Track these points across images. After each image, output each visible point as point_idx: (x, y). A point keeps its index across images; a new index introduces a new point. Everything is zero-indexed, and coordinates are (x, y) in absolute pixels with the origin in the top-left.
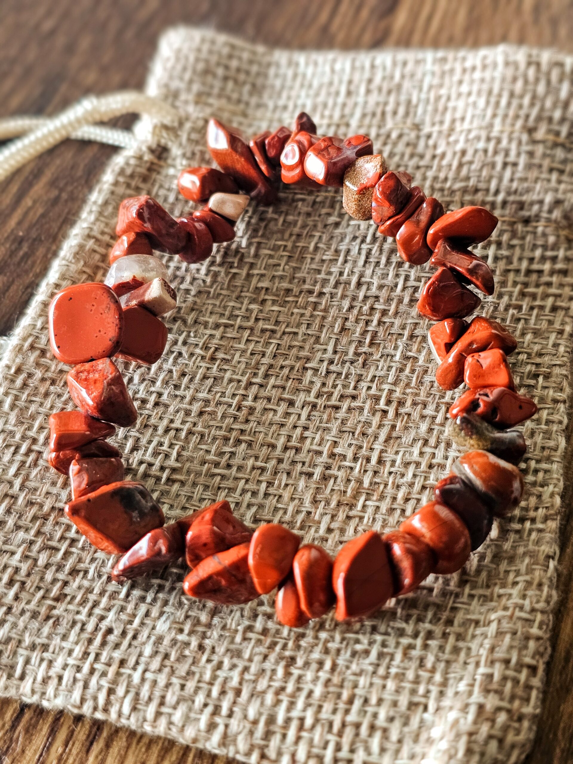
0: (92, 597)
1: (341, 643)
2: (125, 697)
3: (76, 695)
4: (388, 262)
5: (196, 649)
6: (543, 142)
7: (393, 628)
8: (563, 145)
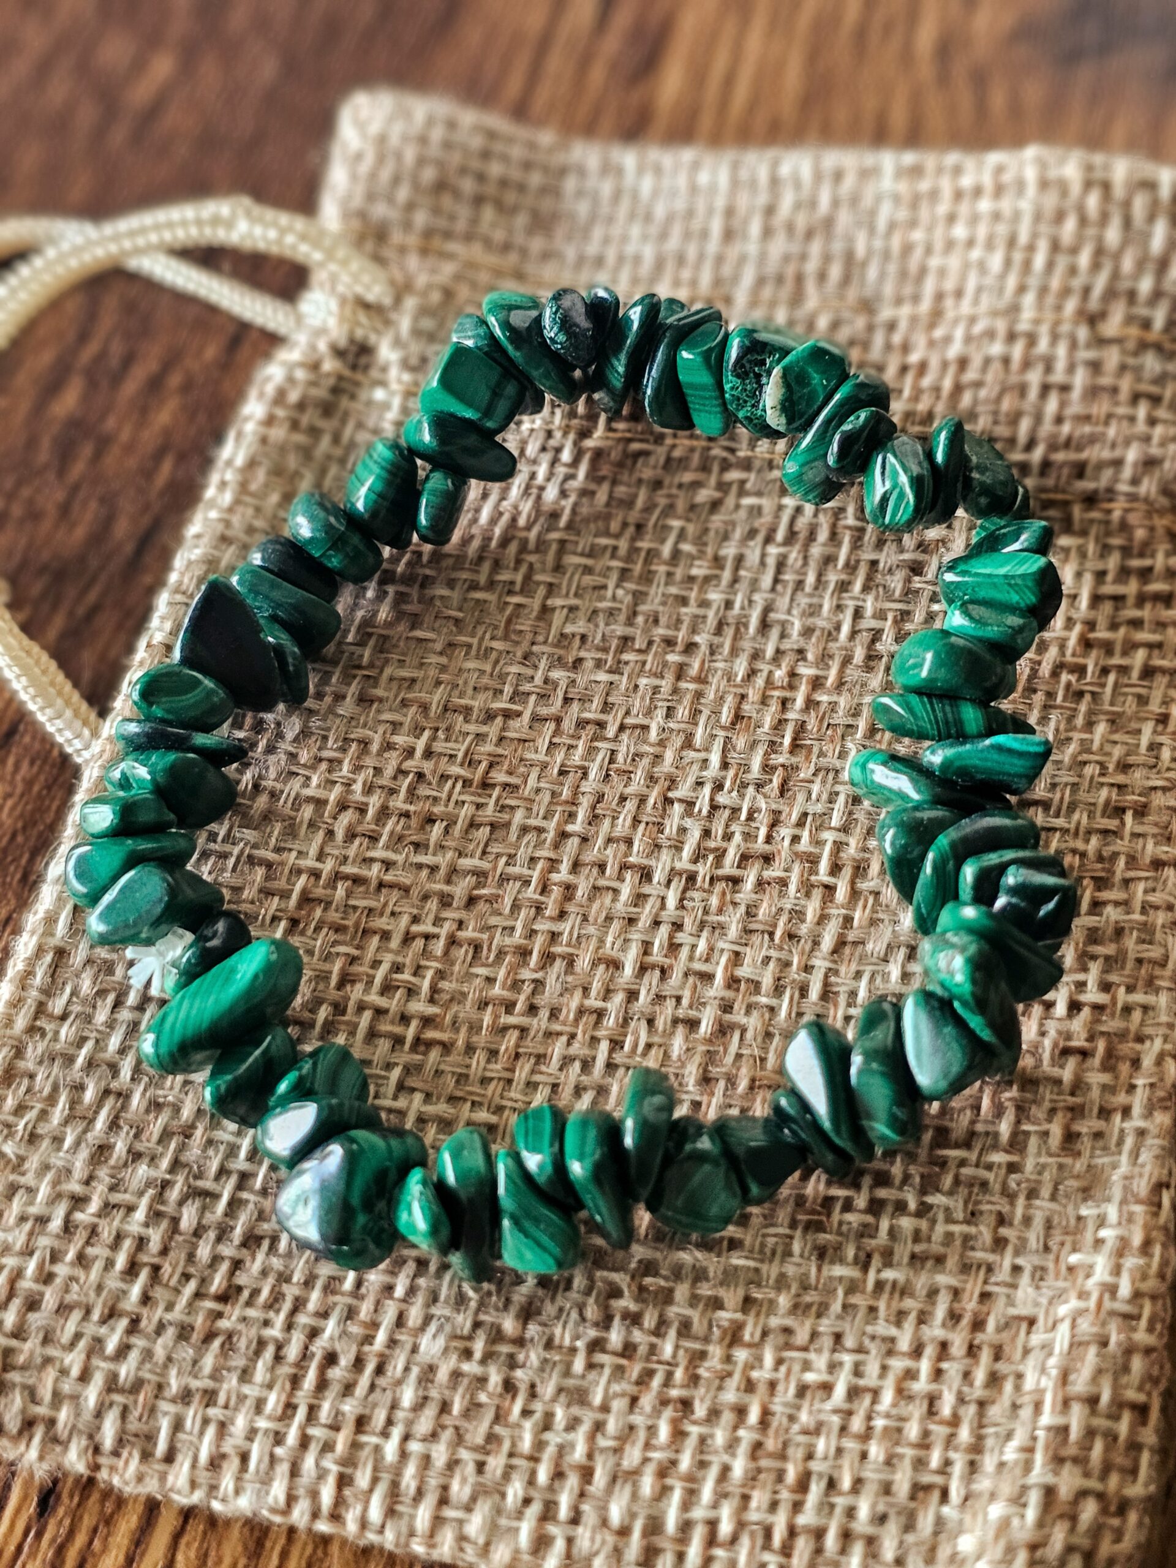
0: (291, 1291)
1: (776, 1369)
2: (371, 1491)
3: (278, 1490)
4: (820, 582)
5: (499, 1389)
6: (1119, 341)
7: (873, 1338)
8: (1158, 347)
